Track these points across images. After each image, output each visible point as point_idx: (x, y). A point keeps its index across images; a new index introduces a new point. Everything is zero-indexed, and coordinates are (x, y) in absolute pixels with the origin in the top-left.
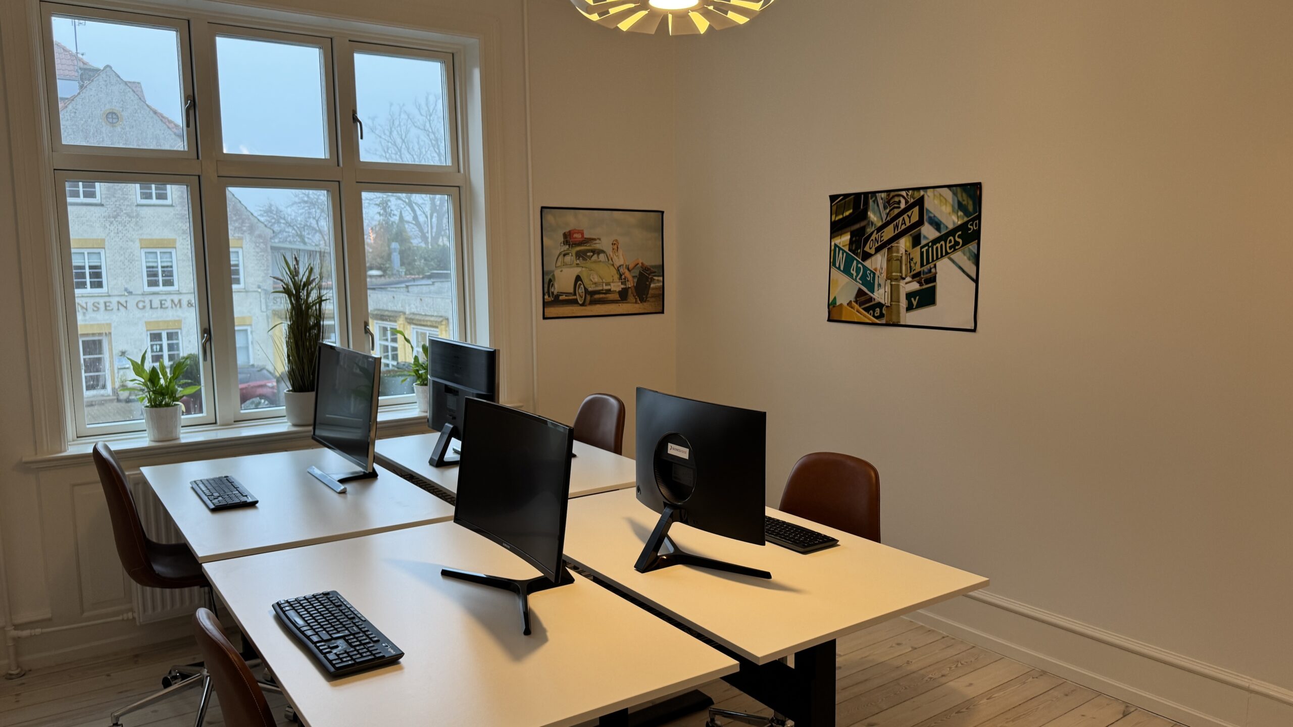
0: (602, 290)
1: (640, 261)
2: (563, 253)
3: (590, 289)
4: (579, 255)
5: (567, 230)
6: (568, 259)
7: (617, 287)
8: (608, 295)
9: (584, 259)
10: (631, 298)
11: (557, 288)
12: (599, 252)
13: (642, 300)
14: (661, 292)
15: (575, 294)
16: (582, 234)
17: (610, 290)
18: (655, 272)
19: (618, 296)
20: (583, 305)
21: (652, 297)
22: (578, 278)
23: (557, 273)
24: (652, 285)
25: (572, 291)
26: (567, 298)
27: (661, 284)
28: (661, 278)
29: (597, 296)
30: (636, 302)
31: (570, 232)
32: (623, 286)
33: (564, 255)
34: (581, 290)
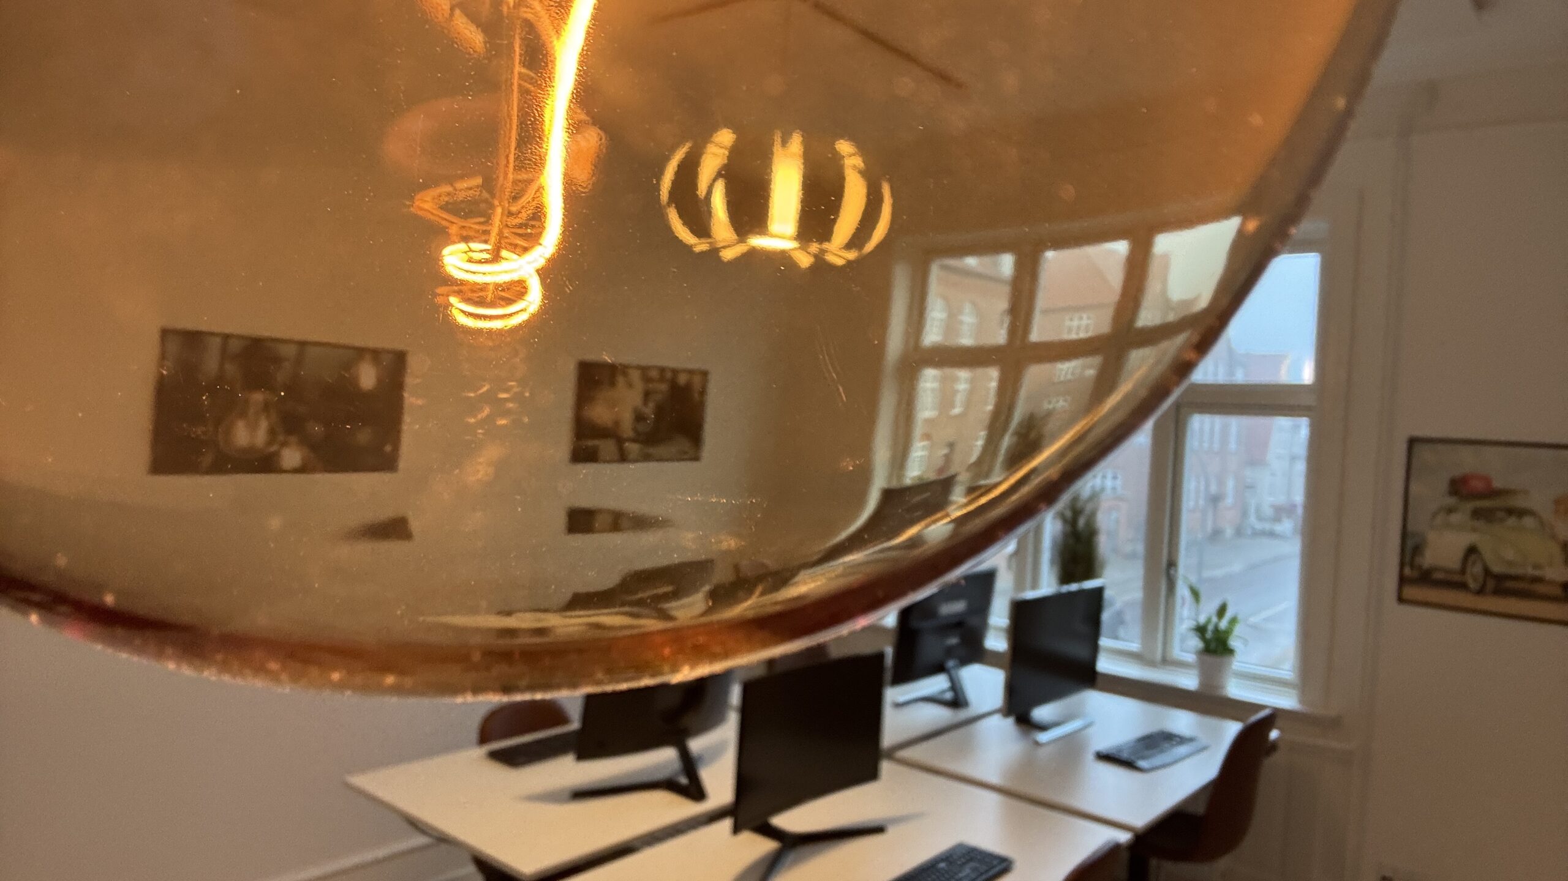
2: (1447, 508)
3: (1496, 570)
4: (1477, 514)
5: (1457, 473)
6: (1455, 518)
9: (1490, 522)
11: (1429, 559)
12: (1521, 513)
15: (1464, 574)
20: (1480, 592)
22: (1472, 551)
23: (1432, 537)
25: (1457, 567)
26: (1447, 577)
29: (1510, 584)
31: (1463, 476)
33: (1449, 511)
34: (1477, 569)
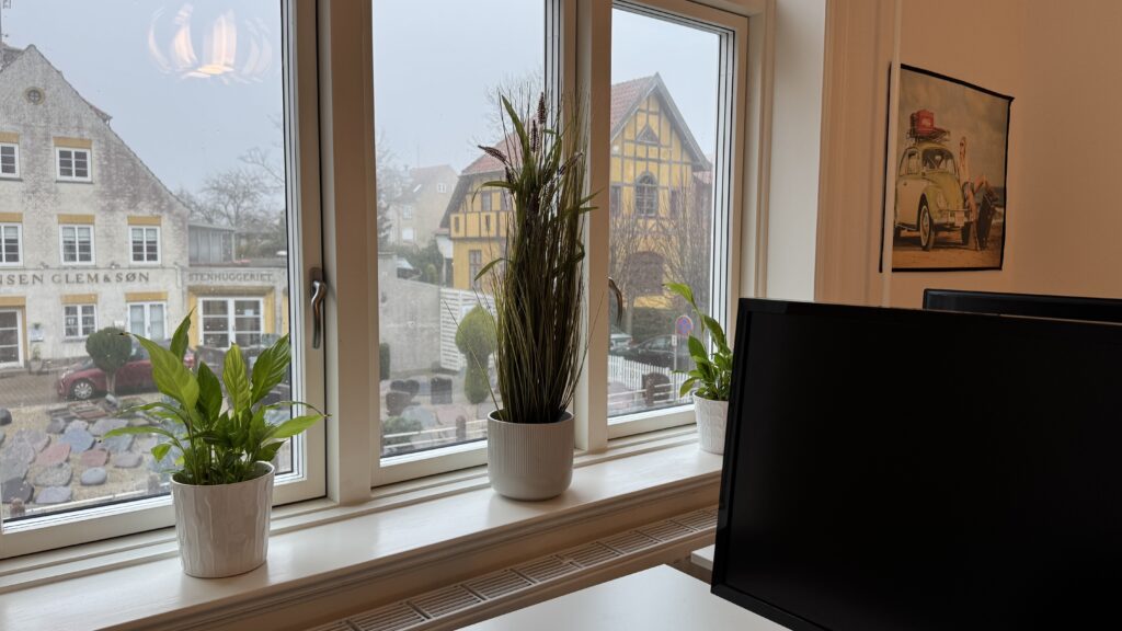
0: (946, 224)
1: (985, 179)
2: (908, 152)
3: (936, 221)
5: (916, 110)
6: (913, 163)
7: (960, 221)
8: (952, 234)
9: (932, 167)
10: (972, 242)
13: (983, 247)
14: (1001, 233)
15: (918, 230)
16: (932, 120)
17: (953, 225)
18: (996, 200)
19: (960, 236)
20: (925, 249)
21: (993, 241)
22: (923, 201)
24: (994, 222)
25: (915, 223)
26: (909, 234)
27: (1002, 221)
28: (1002, 210)
29: (941, 235)
30: (976, 250)
31: (918, 113)
32: (966, 220)
33: (910, 156)
34: (926, 223)
